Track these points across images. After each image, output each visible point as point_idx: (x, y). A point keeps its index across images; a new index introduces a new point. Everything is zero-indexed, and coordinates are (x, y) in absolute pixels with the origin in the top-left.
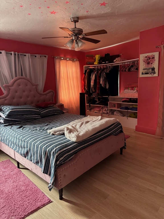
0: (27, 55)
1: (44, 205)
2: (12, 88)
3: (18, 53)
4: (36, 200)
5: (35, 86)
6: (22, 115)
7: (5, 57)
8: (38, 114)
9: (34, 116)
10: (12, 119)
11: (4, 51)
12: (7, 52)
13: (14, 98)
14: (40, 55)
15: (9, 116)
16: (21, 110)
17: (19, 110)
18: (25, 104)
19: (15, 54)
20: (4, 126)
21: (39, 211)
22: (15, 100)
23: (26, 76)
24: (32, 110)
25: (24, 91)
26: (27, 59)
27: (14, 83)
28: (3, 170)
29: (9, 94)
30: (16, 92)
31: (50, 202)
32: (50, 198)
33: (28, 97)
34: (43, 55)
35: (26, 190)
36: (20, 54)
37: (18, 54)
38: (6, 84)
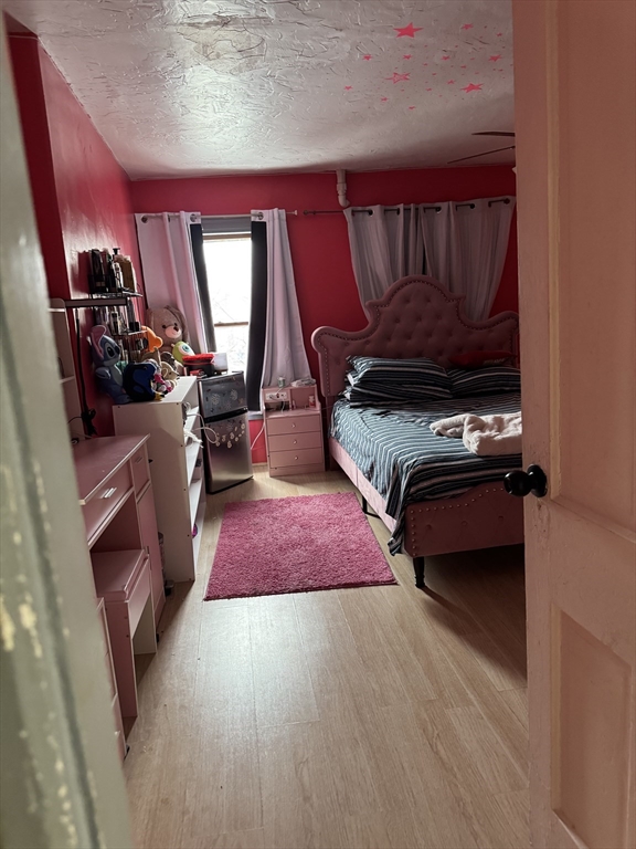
0: (444, 206)
1: (376, 583)
2: (387, 309)
3: (407, 207)
4: (364, 571)
5: (455, 302)
6: (400, 384)
7: (379, 222)
8: (447, 384)
9: (430, 390)
10: (371, 392)
11: (378, 206)
12: (388, 208)
13: (389, 339)
14: (487, 200)
15: (363, 382)
16: (396, 369)
17: (390, 369)
18: (419, 355)
19: (407, 210)
20: (351, 407)
21: (360, 589)
22: (391, 344)
23: (436, 275)
24: (427, 371)
25: (419, 319)
26: (443, 219)
27: (393, 296)
28: (332, 508)
29: (377, 326)
30: (397, 320)
31: (392, 582)
32: (395, 575)
33: (429, 334)
34: (500, 198)
35: (357, 551)
36: (421, 206)
37: (417, 209)
38: (377, 298)
